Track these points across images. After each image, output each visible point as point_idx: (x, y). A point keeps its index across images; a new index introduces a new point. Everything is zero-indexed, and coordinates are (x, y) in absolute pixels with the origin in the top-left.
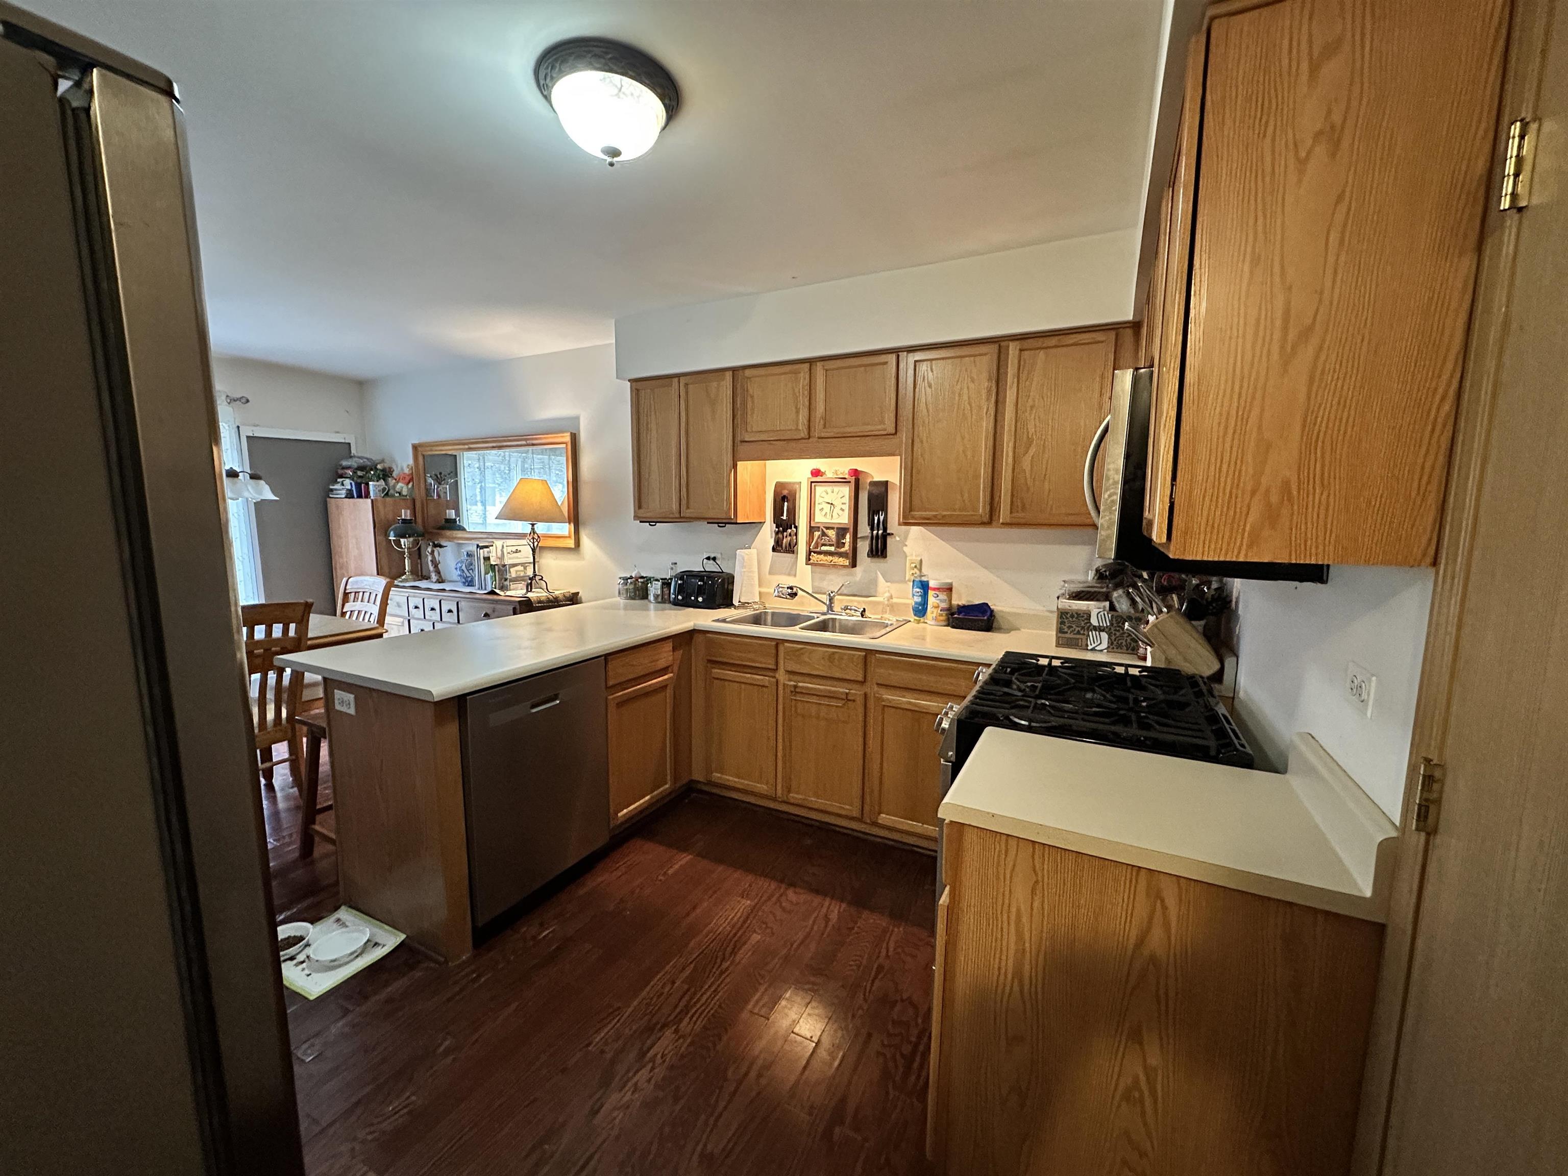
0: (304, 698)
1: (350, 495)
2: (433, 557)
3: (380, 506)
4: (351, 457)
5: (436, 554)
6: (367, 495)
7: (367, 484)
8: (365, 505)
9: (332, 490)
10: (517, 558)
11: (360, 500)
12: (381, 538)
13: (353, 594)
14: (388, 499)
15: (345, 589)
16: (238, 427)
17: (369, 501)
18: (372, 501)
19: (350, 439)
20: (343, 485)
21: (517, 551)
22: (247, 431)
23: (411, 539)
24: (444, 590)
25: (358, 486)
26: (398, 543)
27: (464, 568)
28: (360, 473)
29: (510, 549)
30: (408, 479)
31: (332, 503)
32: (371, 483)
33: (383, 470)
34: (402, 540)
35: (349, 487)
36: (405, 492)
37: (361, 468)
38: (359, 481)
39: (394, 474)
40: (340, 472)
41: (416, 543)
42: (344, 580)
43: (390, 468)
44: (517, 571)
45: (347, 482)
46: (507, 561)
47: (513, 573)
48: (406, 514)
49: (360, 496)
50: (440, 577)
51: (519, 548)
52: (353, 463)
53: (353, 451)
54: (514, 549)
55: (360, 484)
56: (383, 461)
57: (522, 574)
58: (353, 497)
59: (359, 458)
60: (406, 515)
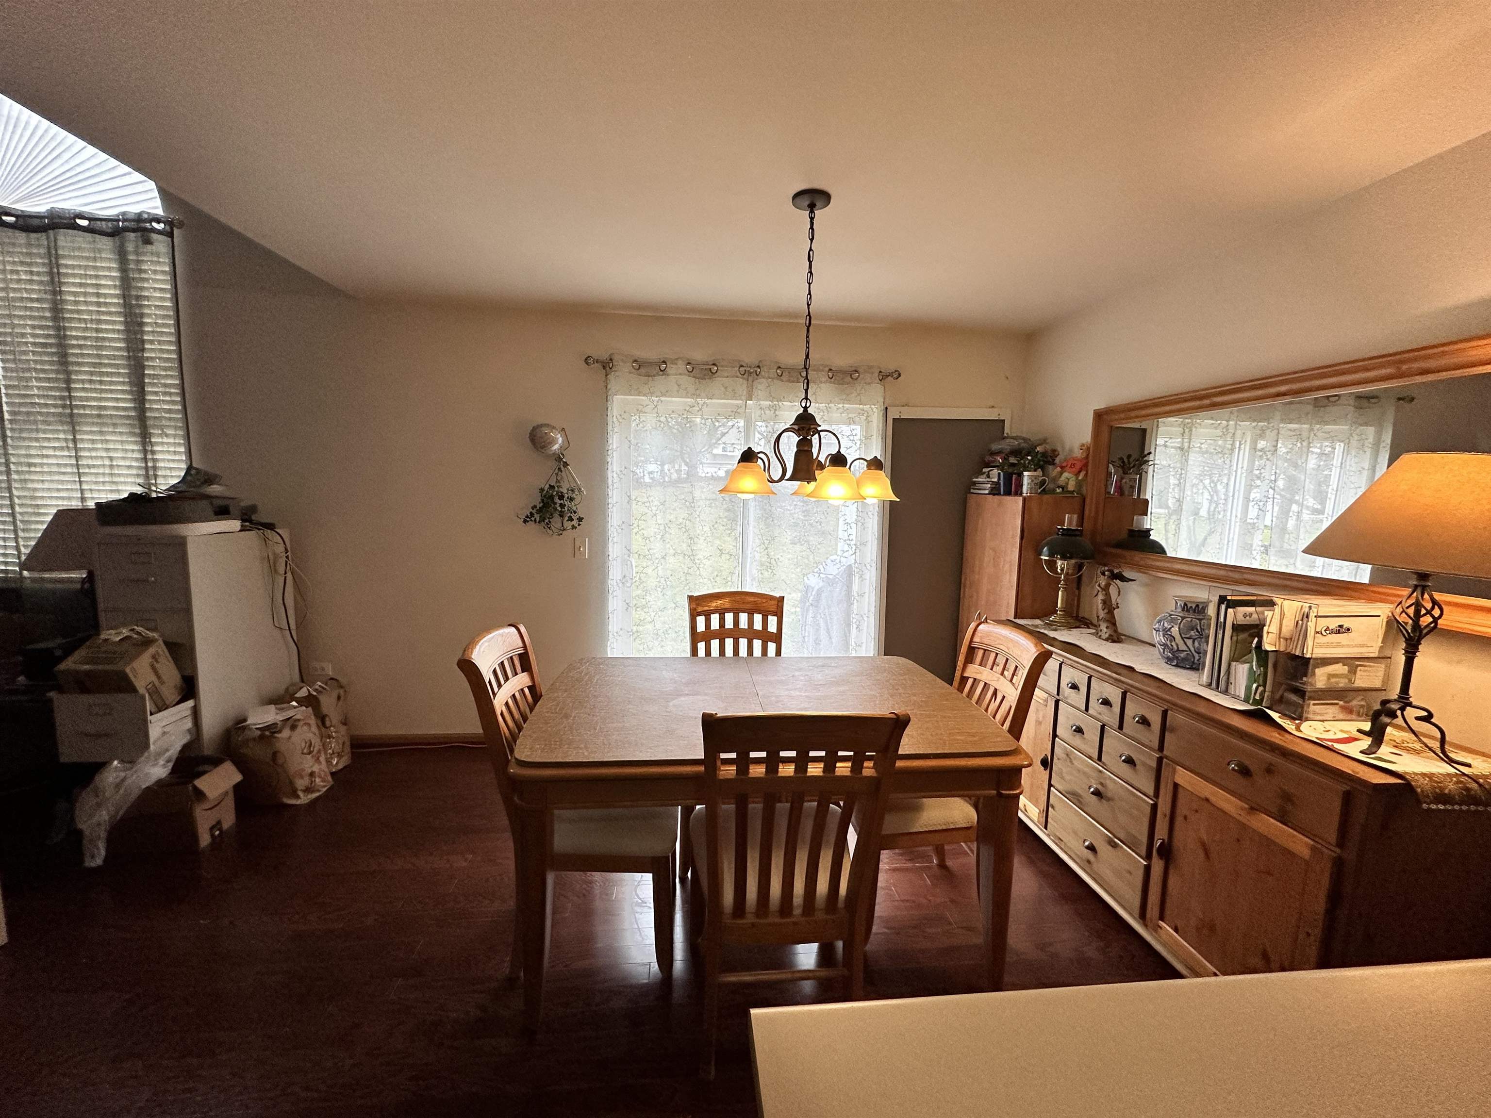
0: (885, 831)
1: (995, 491)
2: (1108, 595)
3: (1034, 506)
4: (1004, 438)
5: (1113, 591)
6: (1018, 492)
7: (1020, 475)
8: (1015, 504)
9: (975, 483)
10: (1339, 645)
11: (1009, 498)
12: (1030, 555)
13: (981, 653)
14: (1046, 497)
15: (971, 641)
16: (887, 408)
17: (1021, 498)
18: (1025, 499)
19: (1006, 416)
20: (988, 477)
21: (1340, 630)
22: (894, 414)
23: (1073, 561)
24: (1131, 669)
25: (1008, 478)
26: (1052, 564)
27: (1175, 630)
28: (1012, 460)
29: (1323, 623)
30: (1079, 465)
31: (972, 500)
32: (1026, 473)
33: (1044, 454)
34: (1059, 563)
35: (996, 480)
36: (1071, 486)
37: (1016, 452)
38: (1010, 470)
39: (1057, 461)
40: (988, 458)
41: (1080, 567)
42: (973, 625)
43: (1054, 451)
44: (1330, 676)
45: (995, 472)
46: (1314, 649)
47: (1320, 678)
48: (1069, 521)
49: (1008, 493)
50: (1116, 631)
51: (1346, 623)
52: (1005, 445)
53: (1007, 430)
54: (1334, 624)
55: (1011, 474)
56: (1044, 441)
57: (1342, 683)
58: (999, 494)
59: (1013, 438)
60: (1070, 523)
